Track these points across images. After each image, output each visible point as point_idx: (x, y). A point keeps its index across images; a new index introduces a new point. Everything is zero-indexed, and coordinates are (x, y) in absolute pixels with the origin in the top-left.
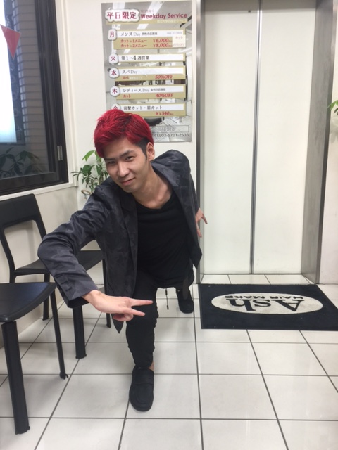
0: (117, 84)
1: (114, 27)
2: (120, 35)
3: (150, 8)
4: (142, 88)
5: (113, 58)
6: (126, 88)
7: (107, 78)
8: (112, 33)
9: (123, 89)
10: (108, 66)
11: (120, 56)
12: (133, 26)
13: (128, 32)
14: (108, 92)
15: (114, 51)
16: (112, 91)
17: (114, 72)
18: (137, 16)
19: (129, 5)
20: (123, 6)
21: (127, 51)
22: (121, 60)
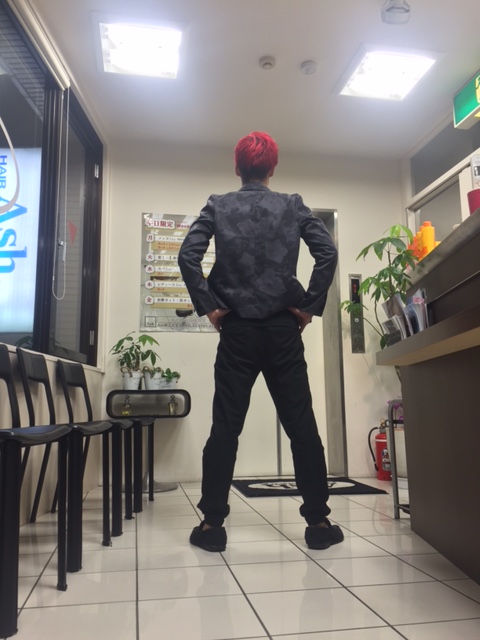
0: (152, 278)
1: (152, 232)
2: (157, 238)
3: (185, 220)
4: (175, 283)
5: (150, 257)
6: (160, 282)
7: (143, 273)
8: (150, 237)
9: (157, 283)
10: (144, 263)
11: (157, 256)
12: (169, 233)
13: (165, 237)
14: (143, 285)
15: (151, 251)
16: (147, 284)
17: (150, 269)
18: (173, 225)
19: (166, 216)
20: (161, 217)
21: (163, 252)
22: (157, 258)
